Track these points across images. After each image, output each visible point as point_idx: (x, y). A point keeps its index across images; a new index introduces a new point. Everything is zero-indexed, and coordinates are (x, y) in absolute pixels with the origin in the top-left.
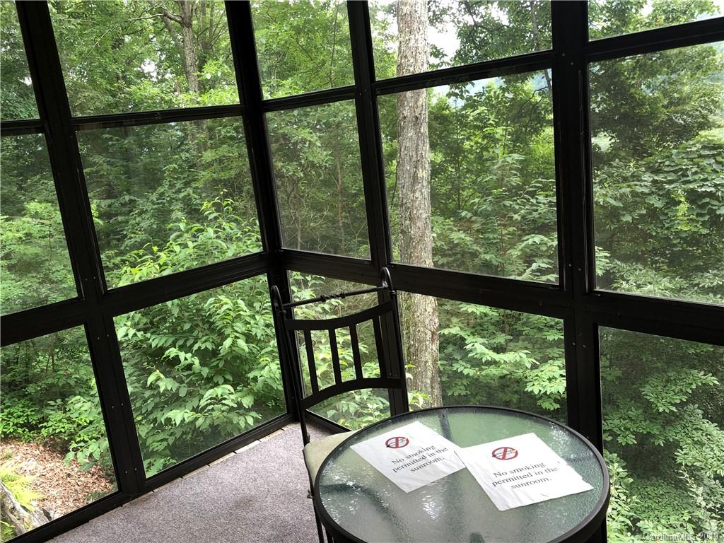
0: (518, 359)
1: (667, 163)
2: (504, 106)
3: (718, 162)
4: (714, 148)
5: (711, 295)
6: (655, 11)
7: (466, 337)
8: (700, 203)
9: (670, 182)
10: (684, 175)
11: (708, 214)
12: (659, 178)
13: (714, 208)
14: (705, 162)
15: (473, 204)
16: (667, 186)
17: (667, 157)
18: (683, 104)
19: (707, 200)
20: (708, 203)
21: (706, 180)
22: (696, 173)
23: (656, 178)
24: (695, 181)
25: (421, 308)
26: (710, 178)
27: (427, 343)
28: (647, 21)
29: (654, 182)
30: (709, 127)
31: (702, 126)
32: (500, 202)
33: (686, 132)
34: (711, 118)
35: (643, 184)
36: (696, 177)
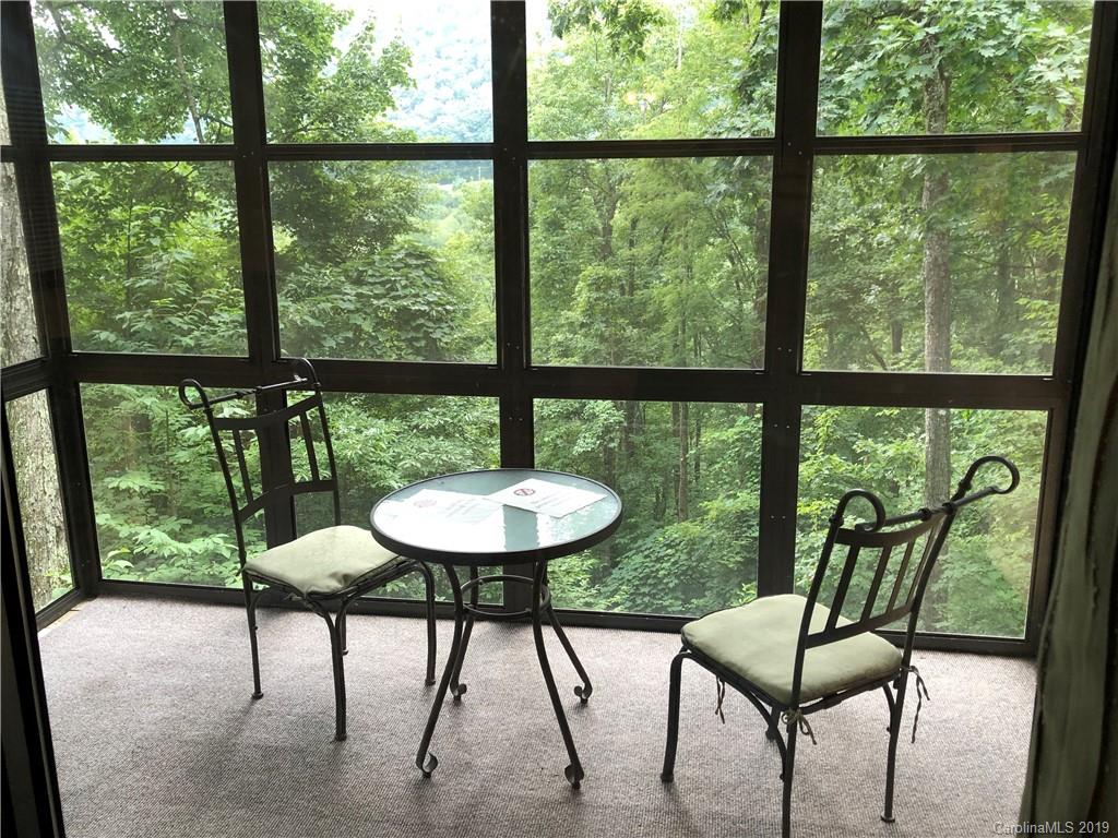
0: (211, 547)
1: (370, 272)
2: (125, 175)
3: (427, 275)
4: (420, 257)
5: (433, 438)
6: (340, 71)
7: (119, 528)
8: (414, 325)
9: (377, 297)
10: (393, 289)
11: (424, 338)
12: (365, 290)
13: (430, 330)
14: (414, 274)
15: (122, 320)
16: (375, 302)
17: (369, 264)
18: (374, 197)
19: (421, 321)
20: (422, 325)
21: (417, 296)
22: (405, 287)
23: (360, 291)
24: (406, 296)
25: (37, 489)
26: (421, 294)
27: (50, 545)
28: (332, 83)
29: (359, 295)
30: (405, 230)
31: (397, 229)
32: (163, 318)
33: (382, 234)
34: (410, 219)
35: (345, 298)
36: (407, 291)
